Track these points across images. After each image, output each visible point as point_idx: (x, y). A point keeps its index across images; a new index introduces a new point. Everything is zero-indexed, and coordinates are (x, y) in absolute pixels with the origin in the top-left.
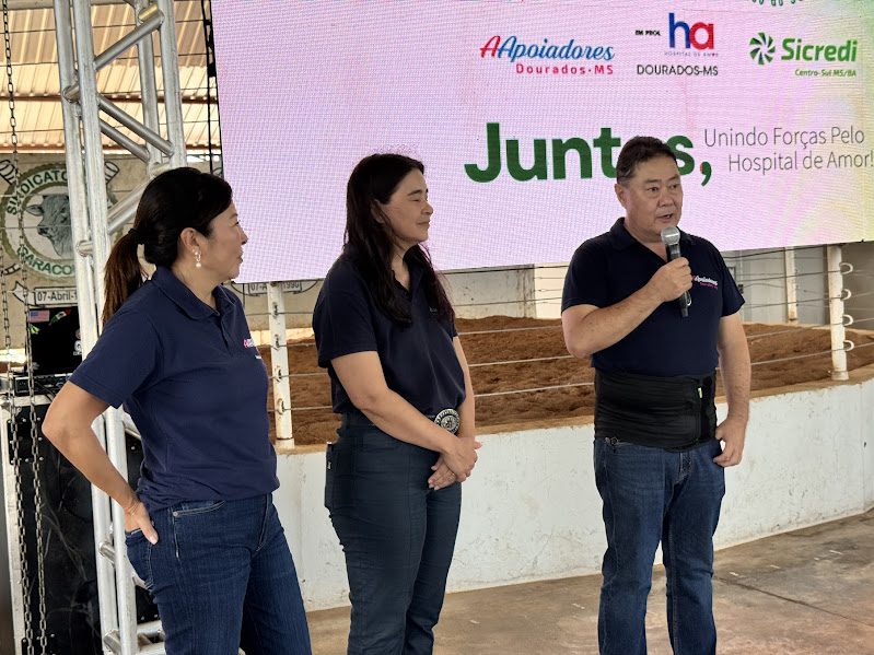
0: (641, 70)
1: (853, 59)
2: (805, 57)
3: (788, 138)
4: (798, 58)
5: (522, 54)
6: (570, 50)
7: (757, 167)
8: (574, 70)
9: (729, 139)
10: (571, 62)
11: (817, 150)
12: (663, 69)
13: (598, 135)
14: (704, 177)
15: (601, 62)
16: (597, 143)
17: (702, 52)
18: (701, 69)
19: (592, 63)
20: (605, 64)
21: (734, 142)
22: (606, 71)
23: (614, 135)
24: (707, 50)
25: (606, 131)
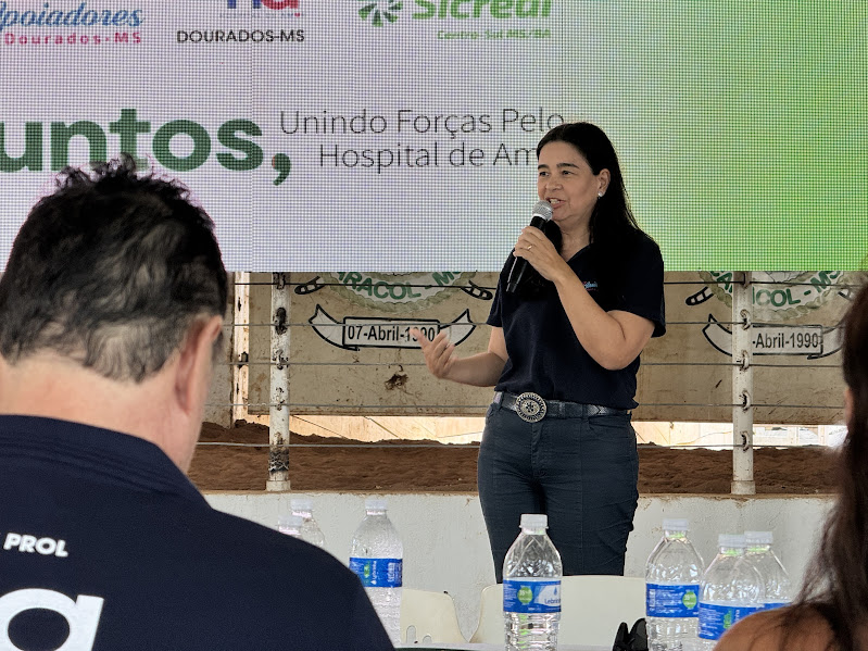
0: (184, 37)
1: (546, 14)
2: (455, 13)
3: (422, 124)
4: (442, 15)
5: (14, 22)
6: (80, 16)
7: (369, 162)
8: (84, 40)
9: (321, 124)
10: (81, 30)
11: (474, 141)
12: (218, 36)
13: (117, 118)
14: (277, 174)
15: (124, 28)
16: (114, 128)
17: (278, 12)
18: (278, 34)
19: (111, 29)
20: (131, 31)
21: (329, 128)
22: (131, 38)
23: (140, 118)
24: (287, 10)
25: (129, 114)
